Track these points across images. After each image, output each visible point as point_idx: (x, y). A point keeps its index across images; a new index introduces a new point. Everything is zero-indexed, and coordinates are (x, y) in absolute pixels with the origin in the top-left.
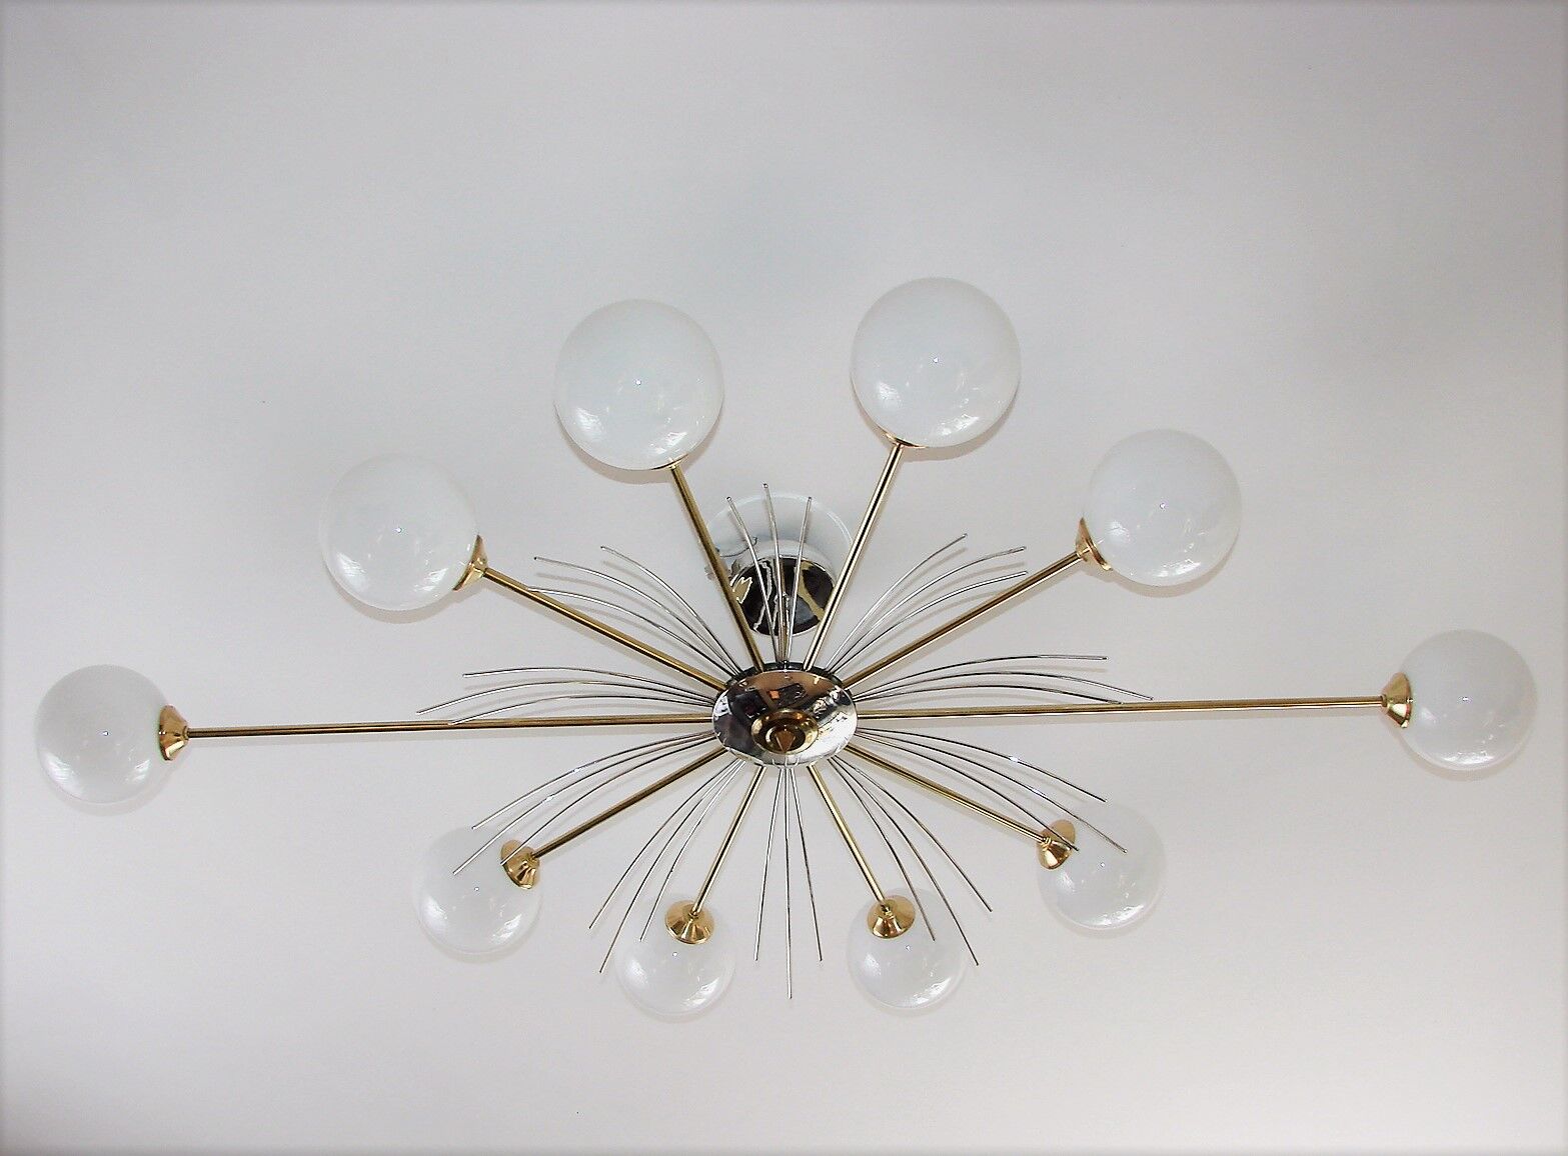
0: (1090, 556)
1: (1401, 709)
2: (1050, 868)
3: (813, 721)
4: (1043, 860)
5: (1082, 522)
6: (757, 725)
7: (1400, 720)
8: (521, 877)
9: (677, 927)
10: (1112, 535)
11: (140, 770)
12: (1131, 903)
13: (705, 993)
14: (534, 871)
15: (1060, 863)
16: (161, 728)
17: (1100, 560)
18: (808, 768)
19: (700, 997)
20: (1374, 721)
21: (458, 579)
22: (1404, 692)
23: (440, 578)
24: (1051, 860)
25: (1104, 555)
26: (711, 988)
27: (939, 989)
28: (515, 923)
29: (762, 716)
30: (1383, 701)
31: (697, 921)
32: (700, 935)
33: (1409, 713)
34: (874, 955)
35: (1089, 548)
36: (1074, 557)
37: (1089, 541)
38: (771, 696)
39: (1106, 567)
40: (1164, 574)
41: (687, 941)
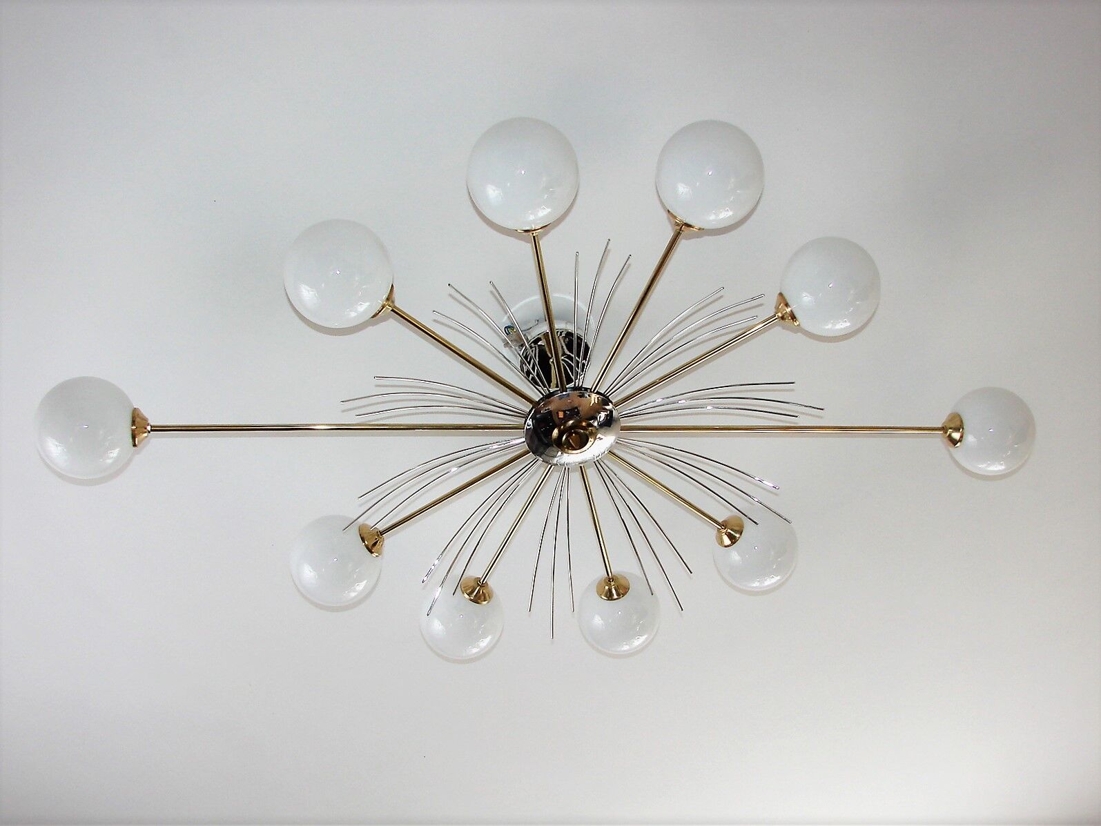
1: (956, 436)
2: (726, 547)
4: (721, 542)
6: (555, 432)
7: (954, 442)
8: (373, 546)
10: (802, 302)
11: (112, 455)
12: (775, 573)
13: (482, 644)
14: (382, 542)
15: (733, 543)
17: (793, 318)
18: (581, 467)
19: (478, 647)
20: (937, 442)
21: (376, 311)
22: (958, 423)
23: (364, 308)
24: (727, 541)
25: (796, 315)
26: (487, 641)
27: (638, 642)
28: (362, 585)
29: (557, 427)
30: (944, 429)
31: (483, 589)
33: (962, 437)
34: (600, 614)
38: (558, 416)
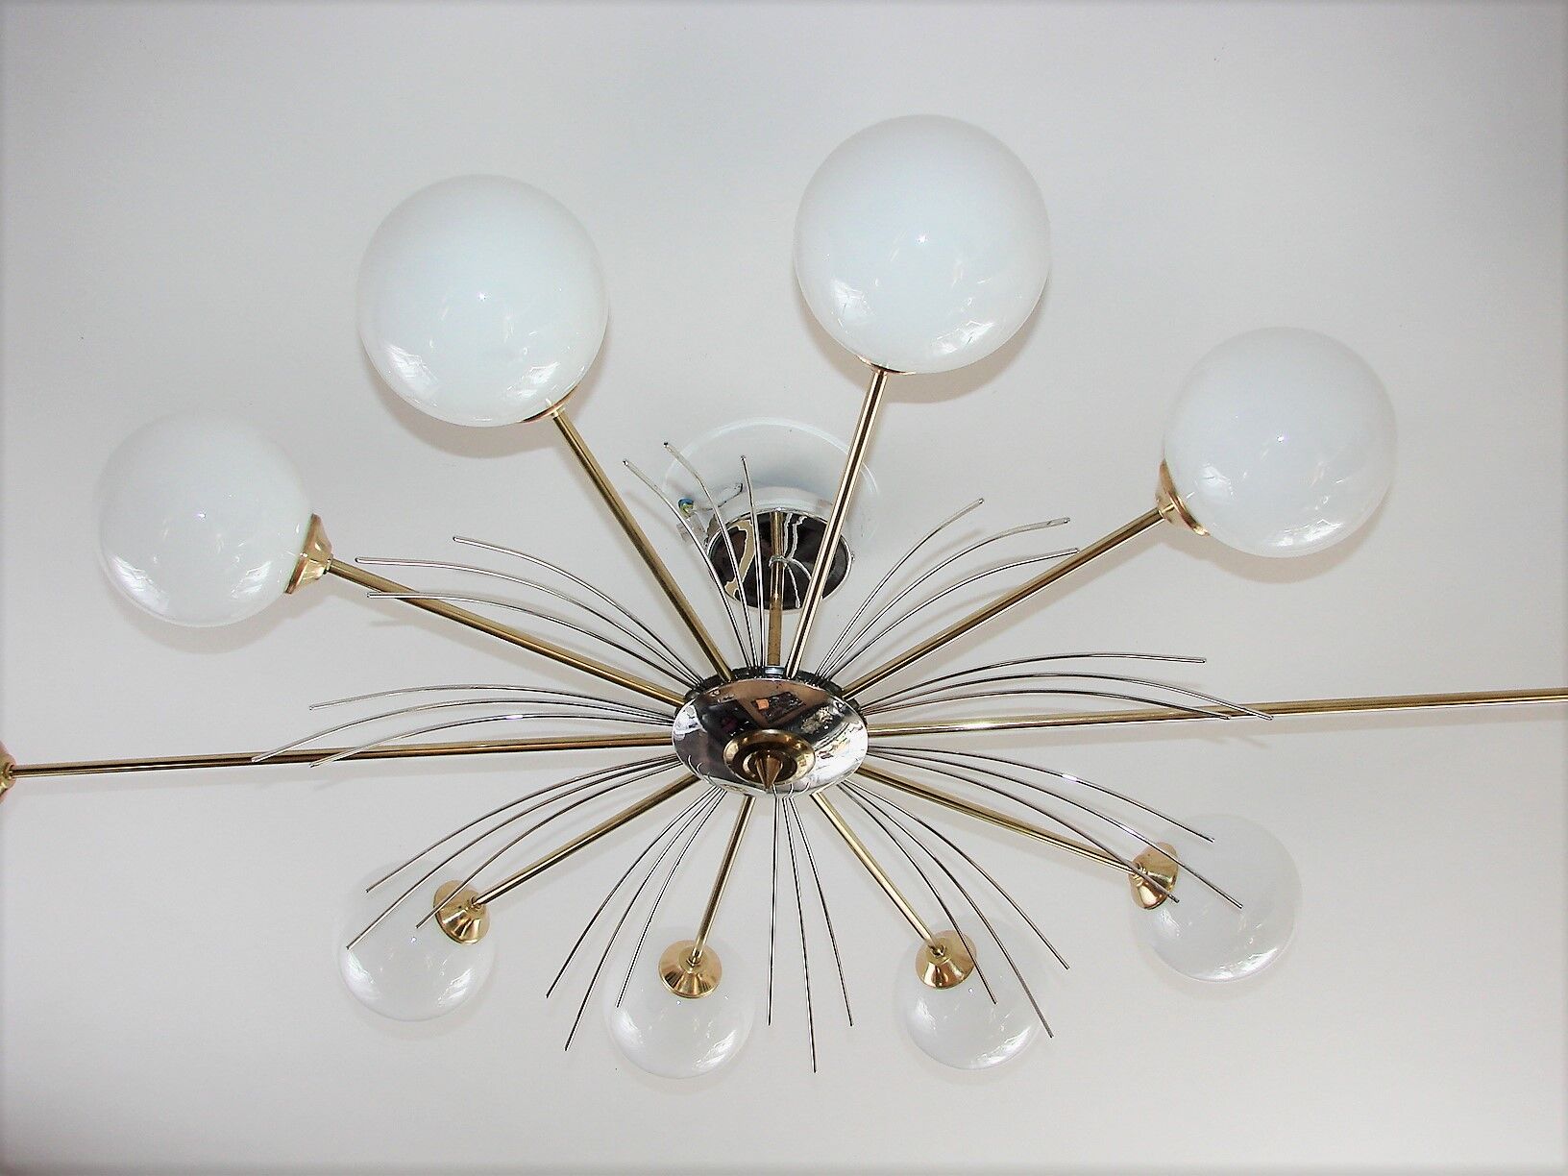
0: (1176, 515)
2: (1148, 904)
3: (806, 743)
4: (1139, 897)
5: (1164, 467)
6: (731, 749)
9: (672, 978)
10: (1206, 487)
12: (1258, 949)
13: (720, 1049)
14: (476, 923)
15: (1162, 901)
17: (1191, 521)
18: (811, 796)
19: (715, 1055)
21: (290, 574)
24: (1150, 897)
25: (1196, 514)
26: (727, 1044)
28: (466, 978)
29: (738, 737)
31: (700, 969)
32: (703, 987)
34: (924, 1008)
35: (1174, 505)
36: (1154, 517)
37: (1173, 494)
38: (757, 706)
39: (1200, 532)
40: (1286, 542)
41: (689, 995)
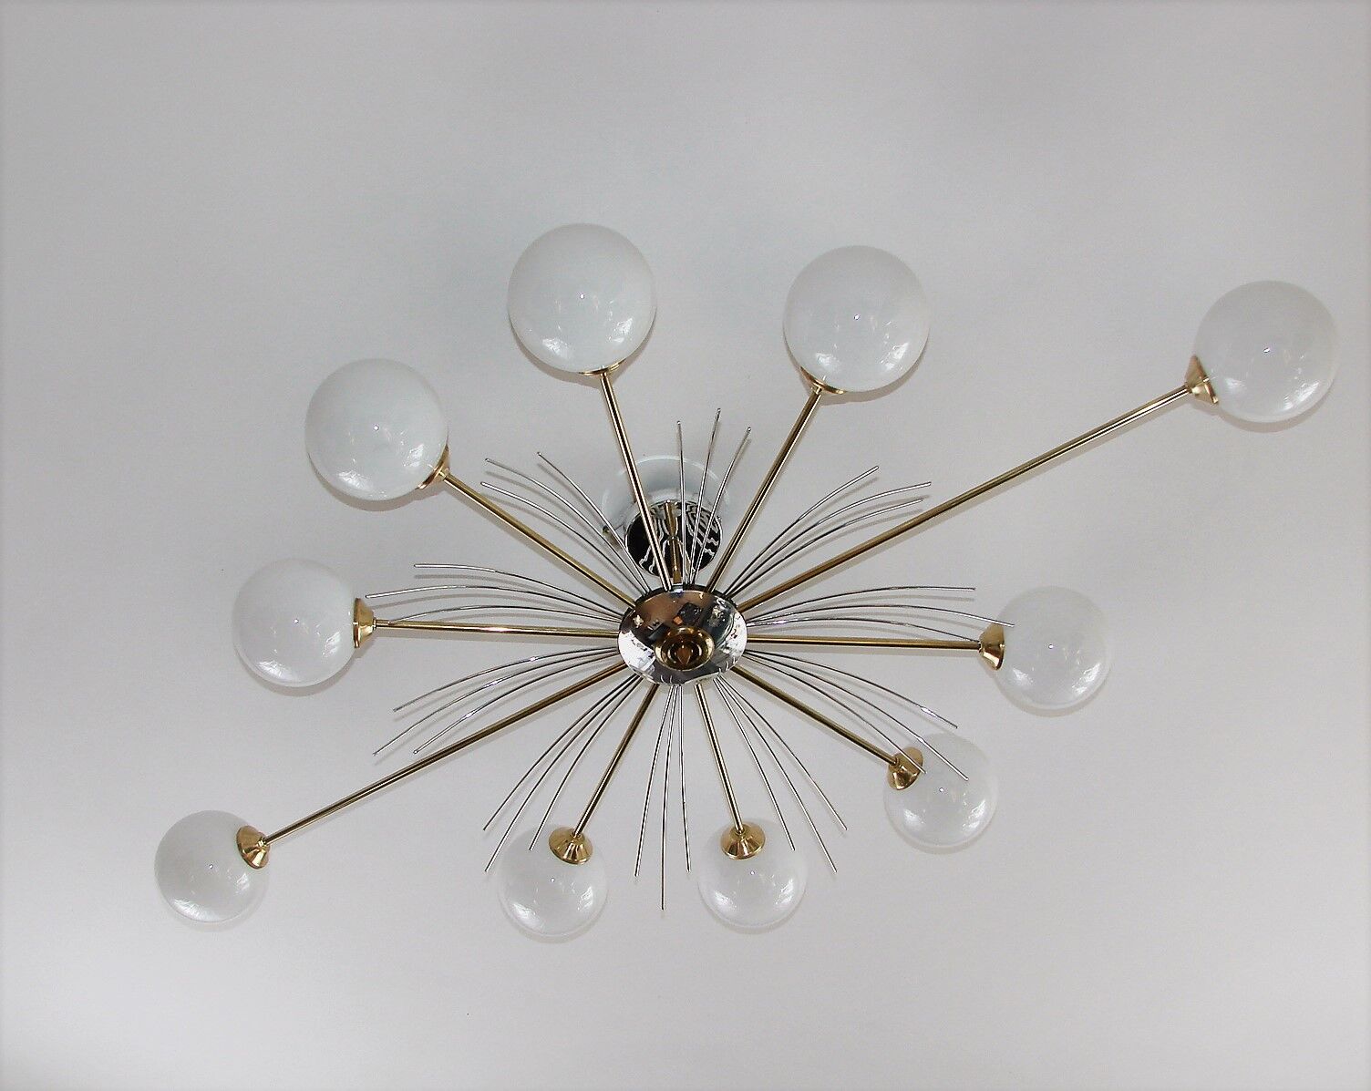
0: (824, 391)
2: (997, 668)
4: (988, 663)
5: (797, 368)
8: (574, 856)
16: (240, 847)
24: (995, 661)
25: (833, 385)
30: (1188, 388)
35: (819, 387)
36: (813, 399)
37: (815, 381)
39: (840, 392)
41: (751, 856)
